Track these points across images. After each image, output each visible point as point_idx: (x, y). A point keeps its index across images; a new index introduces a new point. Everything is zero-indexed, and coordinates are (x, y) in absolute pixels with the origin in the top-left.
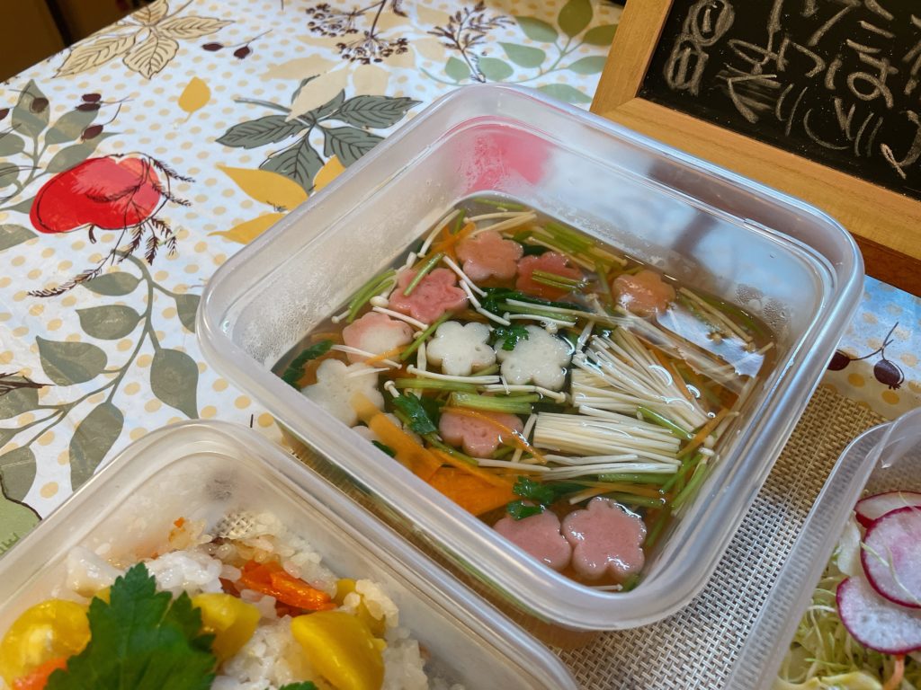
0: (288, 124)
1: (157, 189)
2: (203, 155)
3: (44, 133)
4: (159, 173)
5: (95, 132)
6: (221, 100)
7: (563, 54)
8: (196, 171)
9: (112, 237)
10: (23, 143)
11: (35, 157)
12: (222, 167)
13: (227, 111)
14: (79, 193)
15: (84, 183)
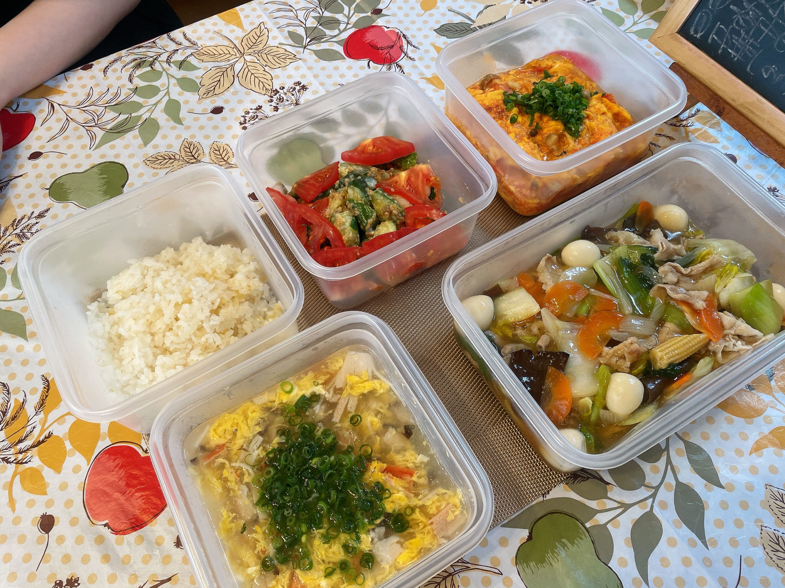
0: (471, 29)
1: (401, 48)
2: (426, 37)
3: (354, 6)
4: (404, 41)
5: (378, 12)
6: (442, 7)
7: (635, 23)
8: (421, 44)
9: (377, 68)
10: (343, 9)
11: (349, 18)
12: (433, 45)
13: (444, 15)
14: (367, 42)
15: (369, 37)
